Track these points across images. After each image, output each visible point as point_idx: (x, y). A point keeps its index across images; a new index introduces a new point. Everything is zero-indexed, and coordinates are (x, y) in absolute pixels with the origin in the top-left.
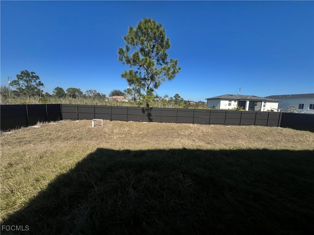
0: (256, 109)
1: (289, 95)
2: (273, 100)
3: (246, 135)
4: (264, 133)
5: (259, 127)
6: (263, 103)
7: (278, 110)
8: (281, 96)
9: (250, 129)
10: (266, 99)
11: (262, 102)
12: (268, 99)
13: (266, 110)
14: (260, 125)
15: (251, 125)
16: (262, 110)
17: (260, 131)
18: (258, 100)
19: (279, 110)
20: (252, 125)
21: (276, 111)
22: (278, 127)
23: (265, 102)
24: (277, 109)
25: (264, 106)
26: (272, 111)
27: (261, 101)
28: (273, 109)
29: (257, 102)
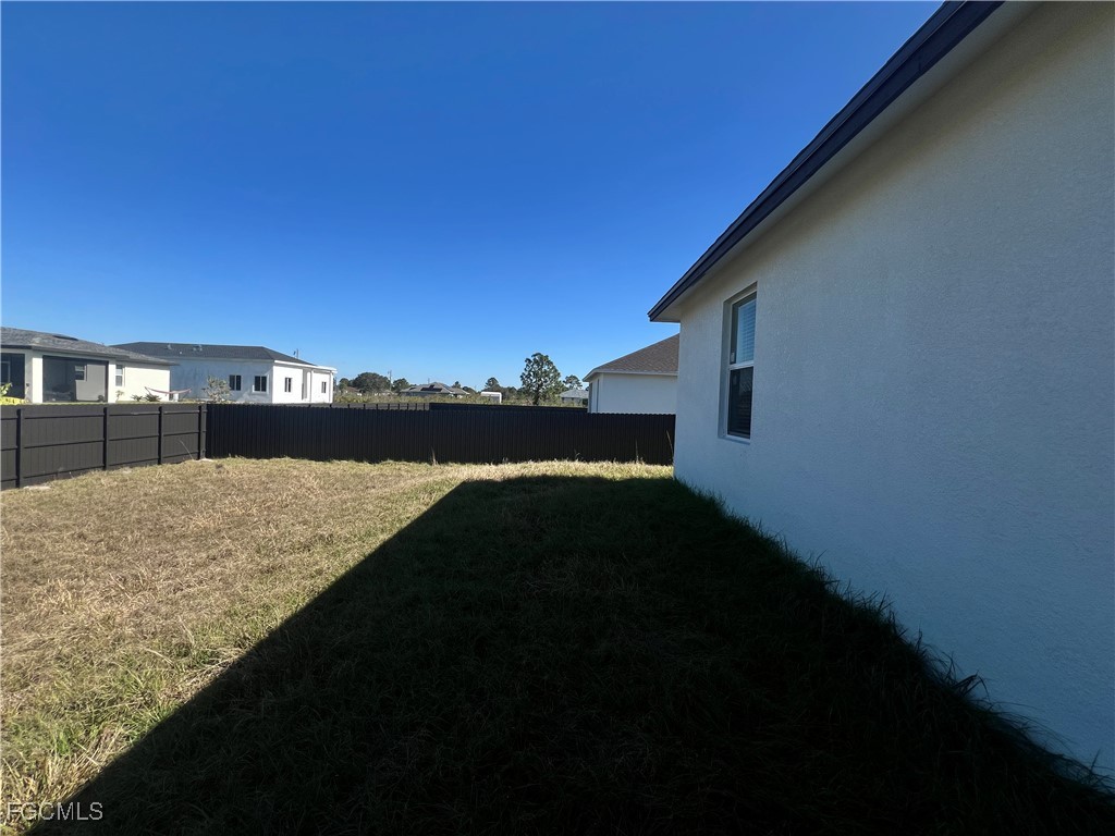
0: (86, 392)
1: (197, 347)
2: (151, 359)
3: (82, 536)
4: (164, 499)
5: (127, 472)
6: (112, 368)
7: (171, 397)
8: (173, 345)
9: (90, 495)
10: (122, 352)
11: (106, 364)
12: (133, 356)
13: (127, 398)
14: (132, 464)
15: (84, 470)
16: (112, 400)
17: (146, 495)
18: (89, 354)
19: (176, 396)
20: (94, 468)
21: (164, 399)
22: (199, 458)
23: (120, 367)
24: (168, 390)
25: (119, 380)
26: (153, 399)
27: (103, 360)
28: (154, 394)
29: (83, 362)
